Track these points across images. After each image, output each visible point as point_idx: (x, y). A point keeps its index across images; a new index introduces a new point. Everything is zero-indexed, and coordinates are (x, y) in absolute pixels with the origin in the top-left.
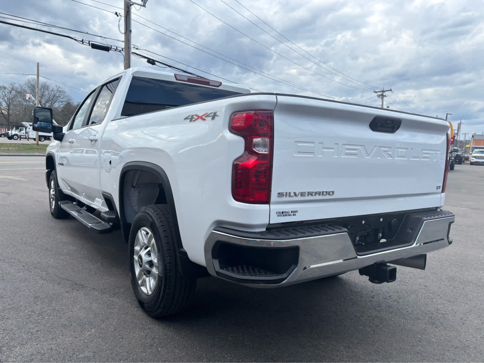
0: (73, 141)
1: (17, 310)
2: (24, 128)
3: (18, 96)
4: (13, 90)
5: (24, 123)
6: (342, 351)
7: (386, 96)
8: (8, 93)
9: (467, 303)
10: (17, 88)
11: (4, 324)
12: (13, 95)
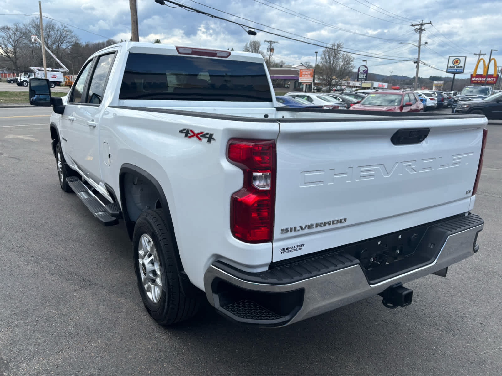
0: (73, 119)
1: (24, 314)
2: (33, 74)
3: (24, 37)
4: (18, 31)
5: (32, 68)
6: (351, 367)
7: (425, 30)
8: (12, 34)
9: (489, 302)
10: (21, 29)
11: (11, 333)
12: (18, 37)
